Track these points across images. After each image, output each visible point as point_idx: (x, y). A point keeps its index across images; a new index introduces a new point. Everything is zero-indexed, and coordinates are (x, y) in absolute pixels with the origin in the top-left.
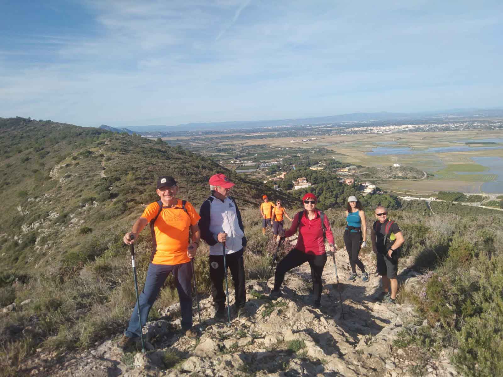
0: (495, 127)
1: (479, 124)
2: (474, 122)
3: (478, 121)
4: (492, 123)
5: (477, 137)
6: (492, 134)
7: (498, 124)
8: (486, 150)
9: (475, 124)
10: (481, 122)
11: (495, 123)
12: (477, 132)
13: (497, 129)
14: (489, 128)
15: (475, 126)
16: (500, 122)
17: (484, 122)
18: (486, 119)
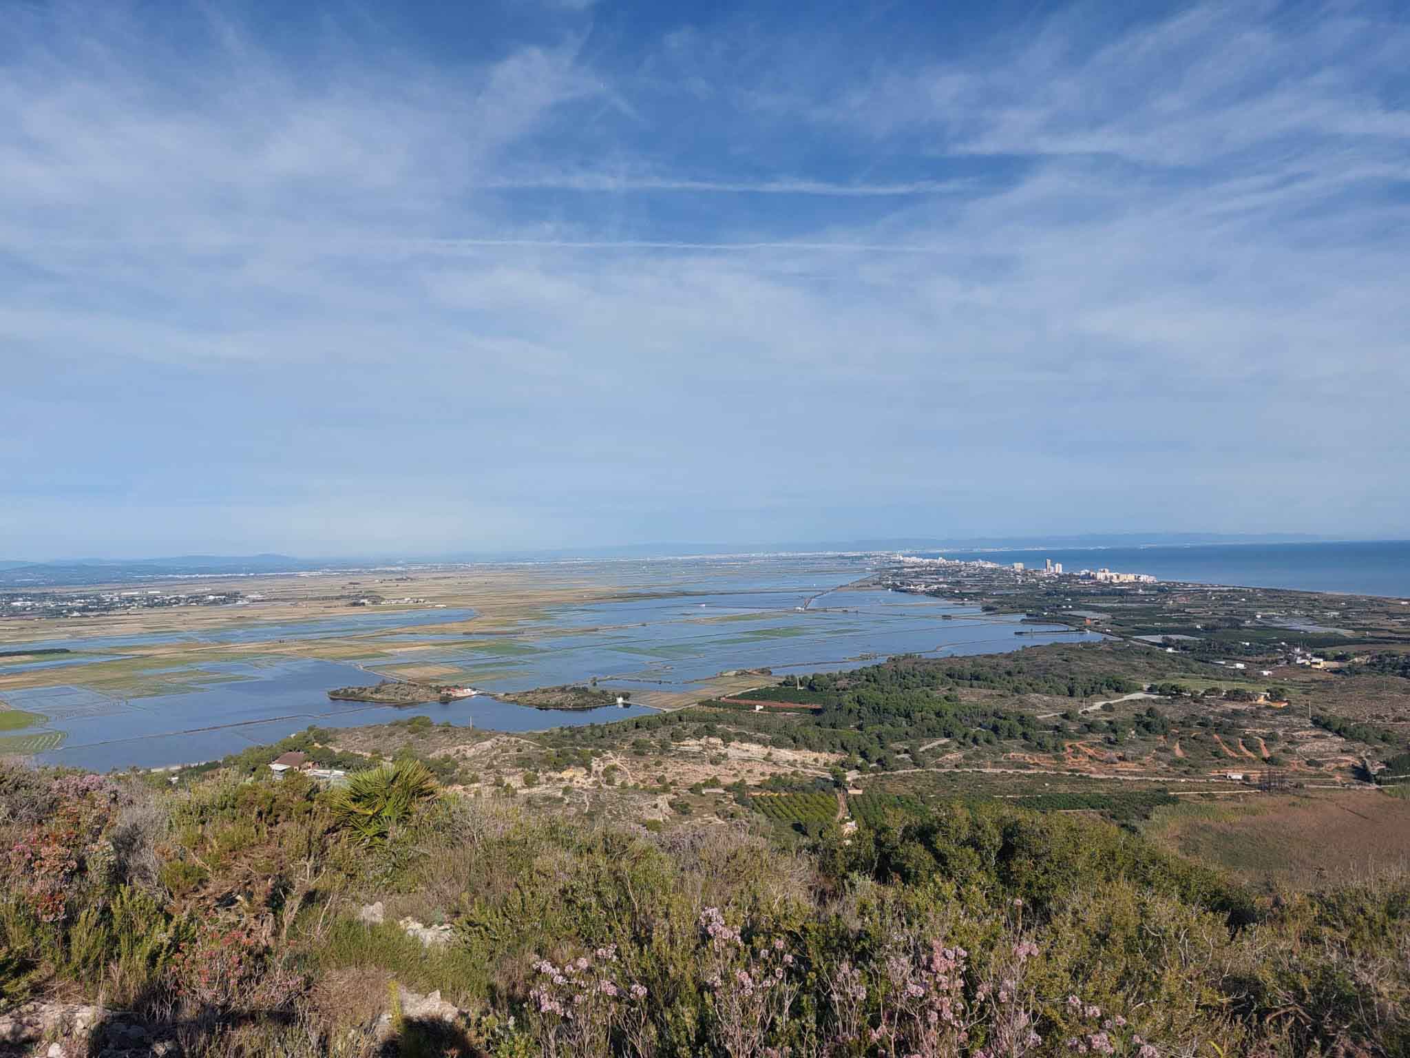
0: (70, 610)
1: (29, 603)
2: (13, 597)
3: (26, 594)
4: (63, 600)
5: (21, 636)
6: (61, 629)
7: (79, 603)
8: (42, 669)
9: (18, 604)
10: (34, 597)
11: (72, 600)
12: (19, 622)
13: (76, 614)
14: (57, 613)
15: (17, 607)
16: (84, 597)
17: (43, 597)
18: (49, 590)
